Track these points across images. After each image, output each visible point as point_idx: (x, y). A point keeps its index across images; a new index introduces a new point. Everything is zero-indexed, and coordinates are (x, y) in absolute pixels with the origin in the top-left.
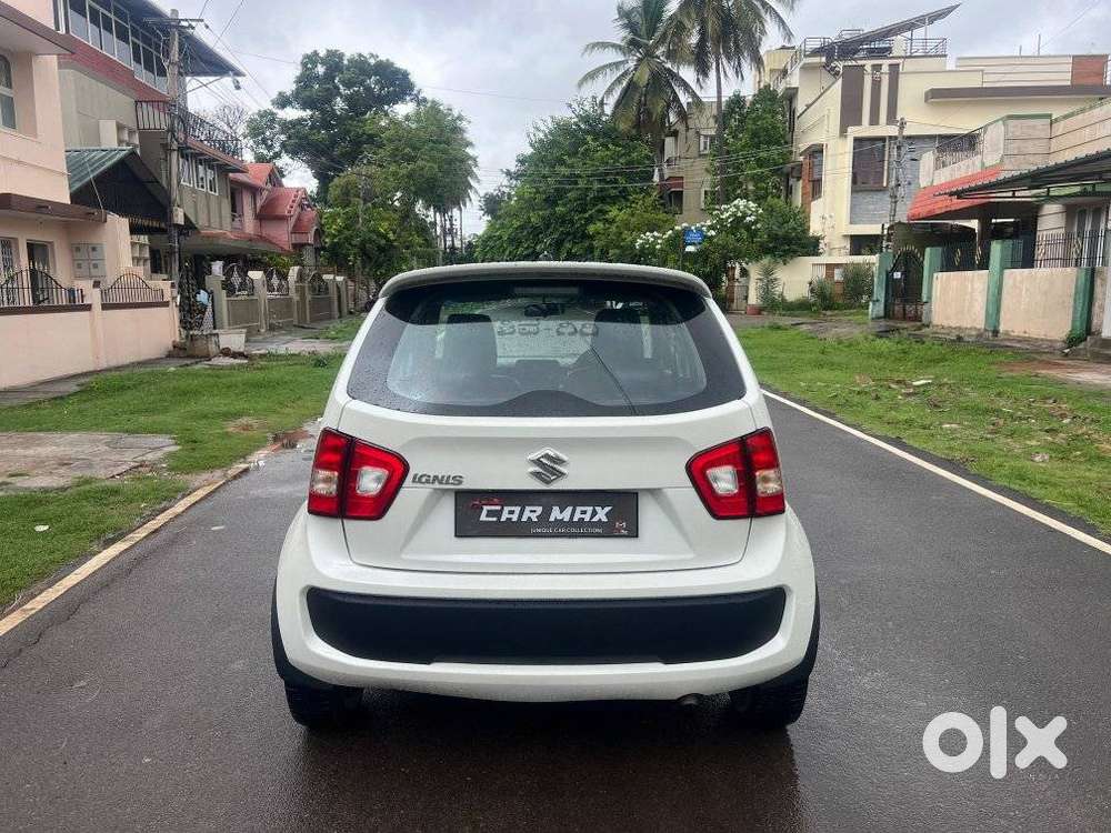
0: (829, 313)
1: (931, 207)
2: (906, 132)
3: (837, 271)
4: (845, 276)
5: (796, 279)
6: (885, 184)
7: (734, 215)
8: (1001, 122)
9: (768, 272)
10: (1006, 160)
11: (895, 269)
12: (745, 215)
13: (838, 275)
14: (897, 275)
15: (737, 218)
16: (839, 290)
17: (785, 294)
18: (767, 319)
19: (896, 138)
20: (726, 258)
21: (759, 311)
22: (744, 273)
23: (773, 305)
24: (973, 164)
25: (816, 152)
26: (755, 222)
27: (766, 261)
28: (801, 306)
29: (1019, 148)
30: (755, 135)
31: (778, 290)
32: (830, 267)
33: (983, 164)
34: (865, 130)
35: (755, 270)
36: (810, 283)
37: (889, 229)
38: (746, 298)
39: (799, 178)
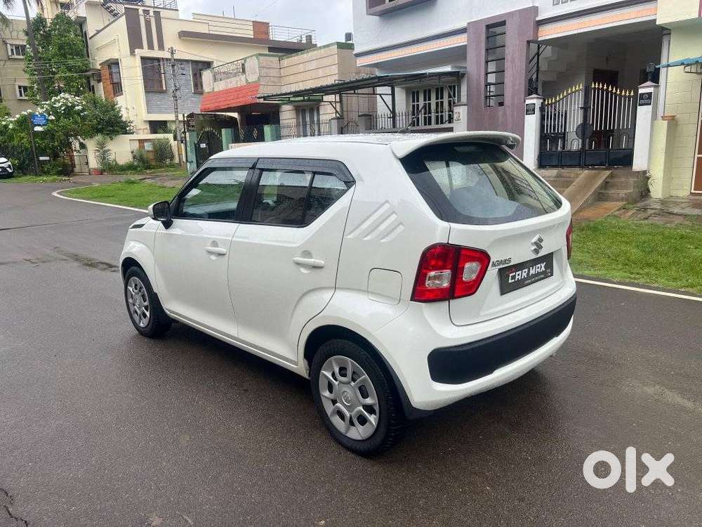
0: (148, 171)
1: (216, 104)
2: (176, 57)
3: (146, 144)
4: (154, 147)
5: (122, 150)
6: (164, 89)
7: (64, 104)
8: (254, 57)
9: (101, 145)
10: (261, 80)
11: (200, 141)
12: (73, 106)
13: (148, 147)
14: (203, 146)
15: (67, 107)
16: (151, 156)
17: (117, 160)
18: (107, 178)
19: (170, 60)
20: (67, 135)
21: (101, 172)
22: (83, 146)
23: (109, 168)
24: (240, 80)
25: (113, 64)
26: (83, 110)
27: (99, 137)
28: (129, 168)
29: (266, 73)
30: (61, 47)
31: (112, 157)
32: (141, 141)
33: (247, 80)
34: (146, 52)
35: (91, 145)
36: (132, 152)
37: (187, 117)
38: (87, 163)
39: (99, 81)
